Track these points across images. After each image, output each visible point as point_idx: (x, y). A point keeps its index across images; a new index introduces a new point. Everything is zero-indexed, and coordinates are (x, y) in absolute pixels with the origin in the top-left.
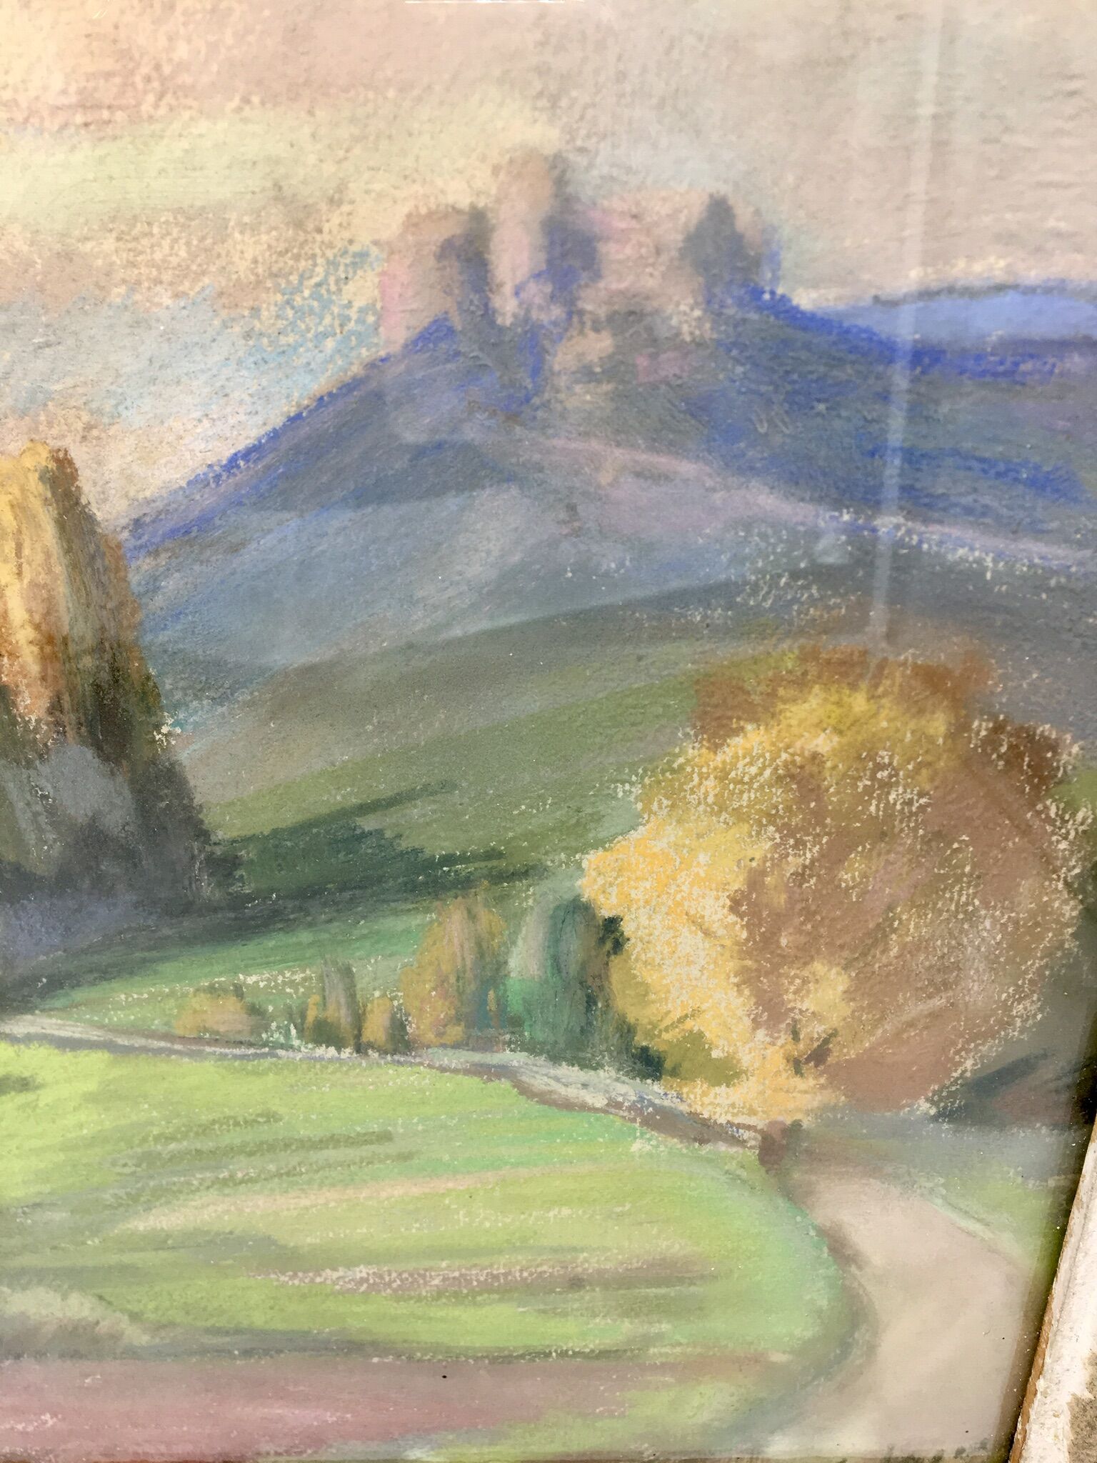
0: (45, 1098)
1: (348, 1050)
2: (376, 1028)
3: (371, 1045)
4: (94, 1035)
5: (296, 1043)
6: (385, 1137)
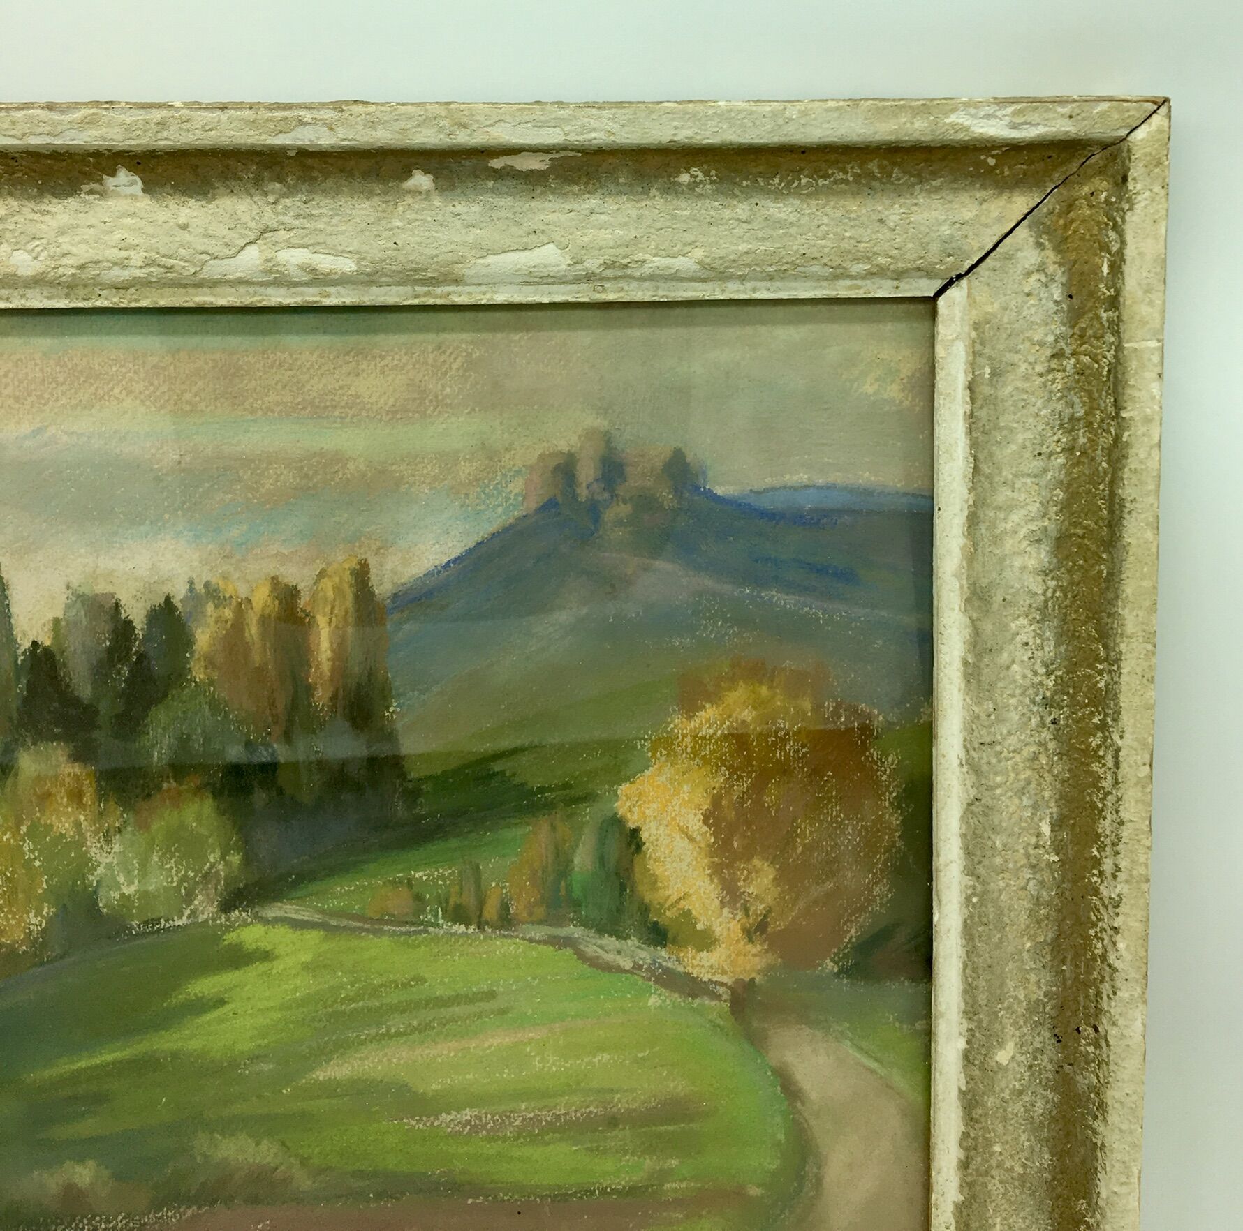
0: (278, 966)
1: (473, 927)
2: (491, 911)
3: (487, 923)
4: (317, 918)
5: (441, 922)
6: (491, 995)
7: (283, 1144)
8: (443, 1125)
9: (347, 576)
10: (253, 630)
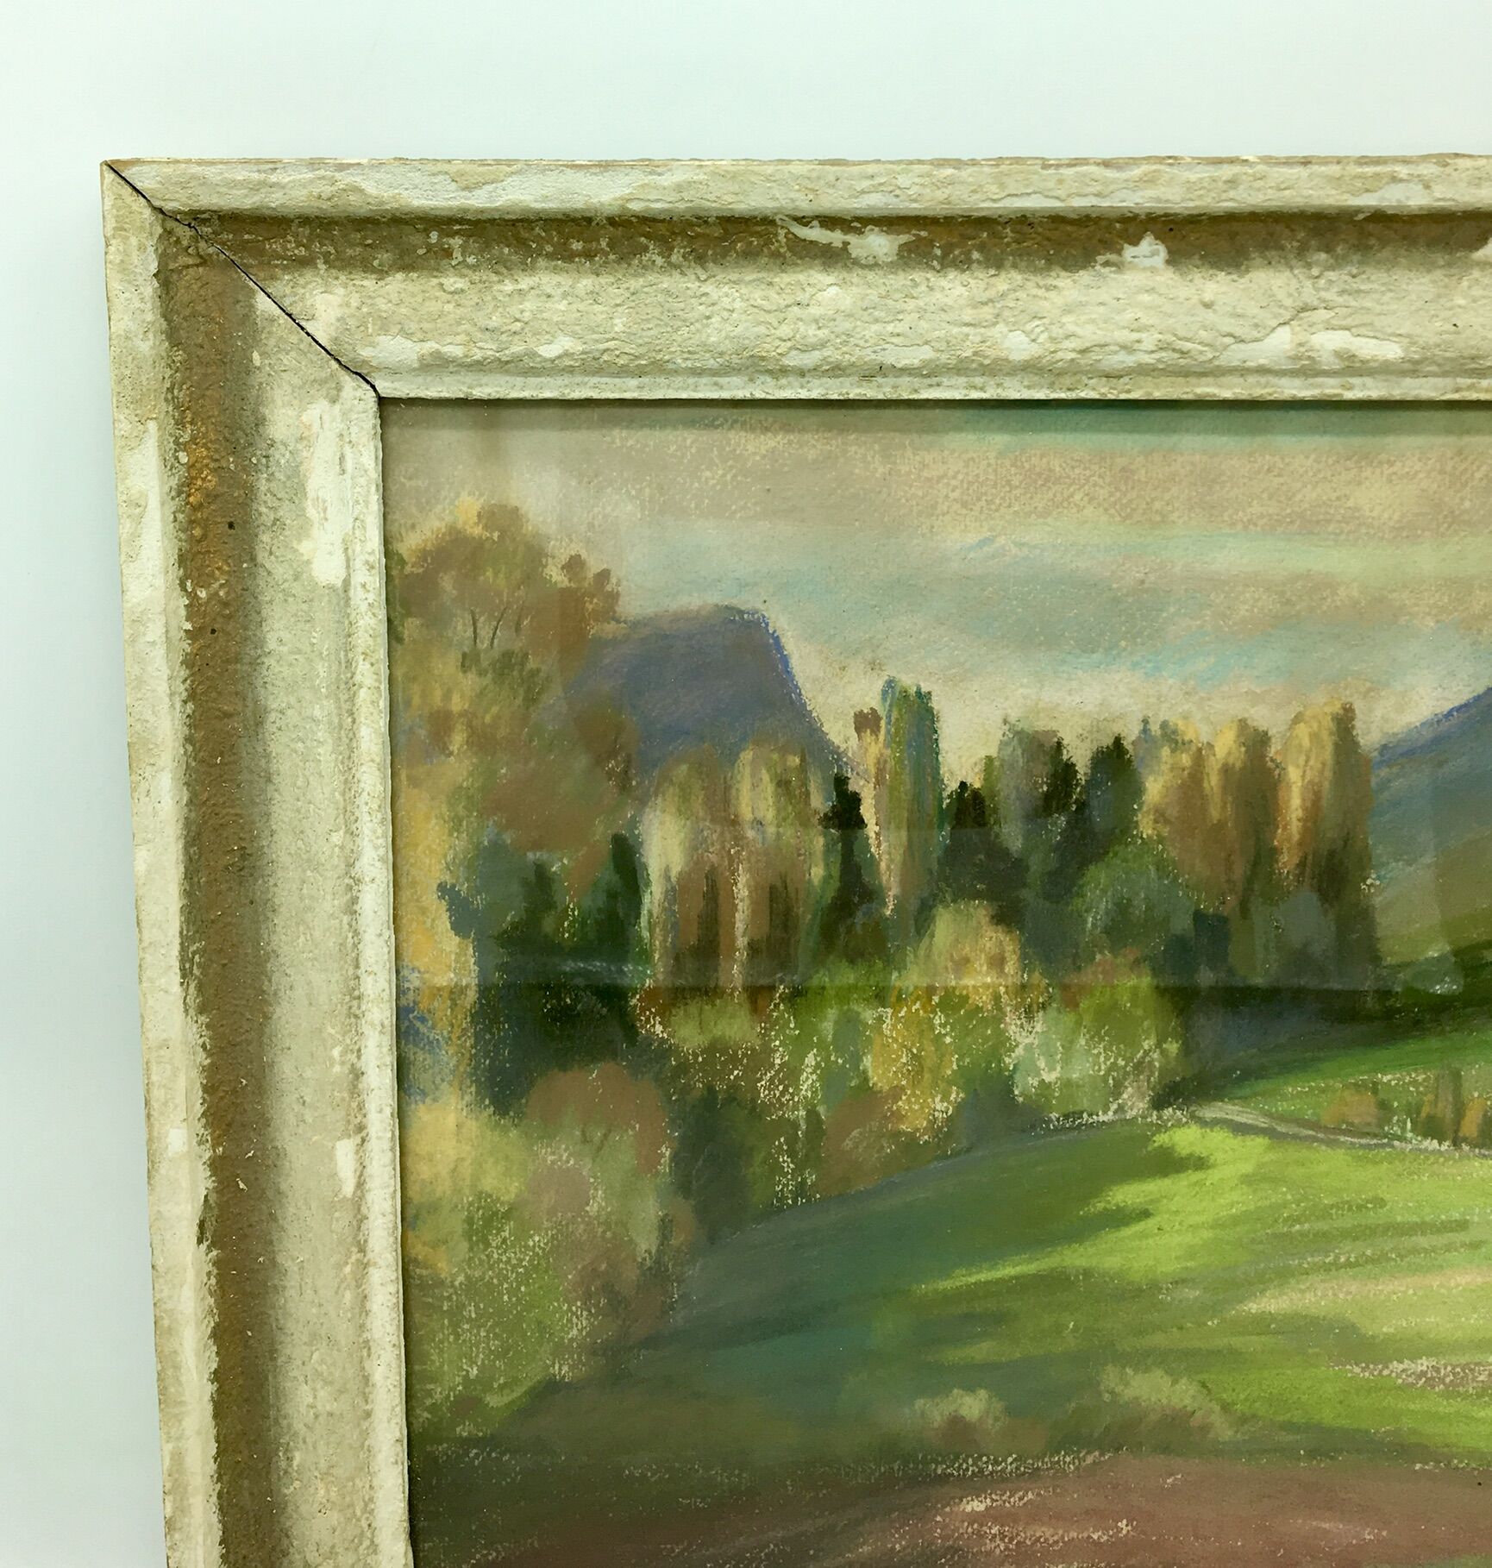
0: (1213, 1176)
1: (1447, 1143)
2: (1470, 1126)
3: (1465, 1140)
4: (1262, 1122)
5: (1409, 1135)
6: (1462, 1225)
7: (1204, 1385)
8: (1394, 1375)
9: (1328, 723)
10: (1213, 781)
